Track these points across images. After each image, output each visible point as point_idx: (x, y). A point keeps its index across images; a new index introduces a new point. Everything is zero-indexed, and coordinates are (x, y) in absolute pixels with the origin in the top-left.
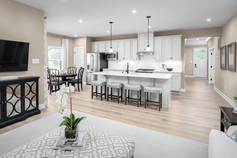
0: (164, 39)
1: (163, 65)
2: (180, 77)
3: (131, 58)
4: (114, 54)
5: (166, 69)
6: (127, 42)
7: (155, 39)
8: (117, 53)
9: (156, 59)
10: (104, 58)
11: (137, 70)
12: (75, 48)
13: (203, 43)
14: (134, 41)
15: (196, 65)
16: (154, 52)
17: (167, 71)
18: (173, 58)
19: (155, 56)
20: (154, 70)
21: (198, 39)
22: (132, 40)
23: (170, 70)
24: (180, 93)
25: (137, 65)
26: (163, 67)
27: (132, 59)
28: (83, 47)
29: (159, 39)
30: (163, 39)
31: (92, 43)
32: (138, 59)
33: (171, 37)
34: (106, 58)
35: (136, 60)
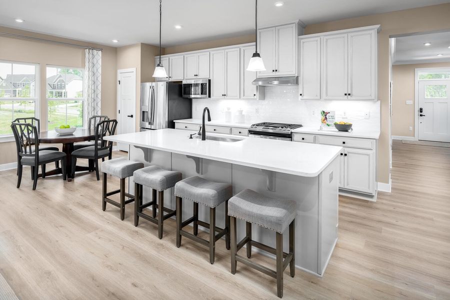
0: (327, 40)
1: (325, 114)
2: (374, 151)
3: (241, 95)
4: (202, 84)
5: (333, 124)
6: (232, 52)
7: (302, 41)
8: (210, 81)
9: (305, 97)
10: (180, 95)
11: (254, 125)
12: (119, 71)
13: (440, 56)
15: (421, 110)
16: (300, 79)
17: (334, 130)
18: (354, 93)
19: (303, 88)
20: (300, 126)
21: (427, 44)
22: (244, 48)
23: (344, 128)
24: (374, 200)
25: (257, 111)
26: (324, 118)
27: (244, 95)
28: (134, 69)
29: (312, 42)
30: (325, 40)
32: (257, 97)
33: (346, 35)
34: (185, 94)
35: (253, 98)
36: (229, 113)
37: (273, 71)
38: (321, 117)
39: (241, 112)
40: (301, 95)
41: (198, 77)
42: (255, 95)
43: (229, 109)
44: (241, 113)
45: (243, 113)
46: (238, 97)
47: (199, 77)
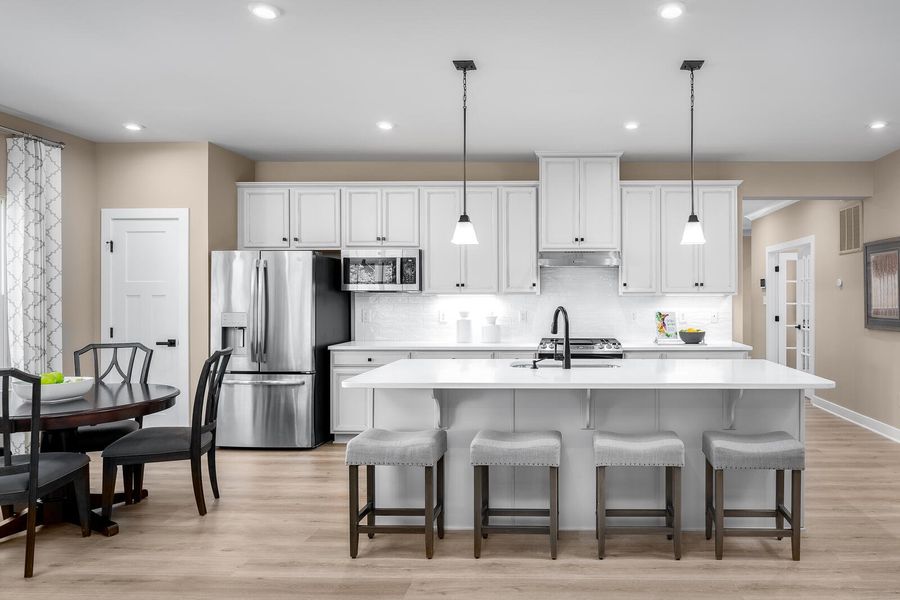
1: (661, 316)
4: (401, 260)
5: (675, 333)
7: (626, 190)
8: (420, 252)
9: (630, 290)
10: (333, 285)
14: (519, 194)
16: (622, 256)
17: (678, 343)
19: (627, 271)
22: (509, 190)
23: (693, 338)
25: (525, 317)
26: (660, 323)
27: (508, 286)
29: (645, 194)
30: (664, 194)
31: (246, 191)
34: (345, 281)
35: (529, 290)
36: (465, 325)
37: (577, 240)
38: (655, 323)
39: (493, 320)
40: (625, 285)
41: (385, 243)
42: (534, 285)
43: (464, 314)
44: (494, 323)
45: (498, 323)
46: (495, 290)
47: (388, 244)
